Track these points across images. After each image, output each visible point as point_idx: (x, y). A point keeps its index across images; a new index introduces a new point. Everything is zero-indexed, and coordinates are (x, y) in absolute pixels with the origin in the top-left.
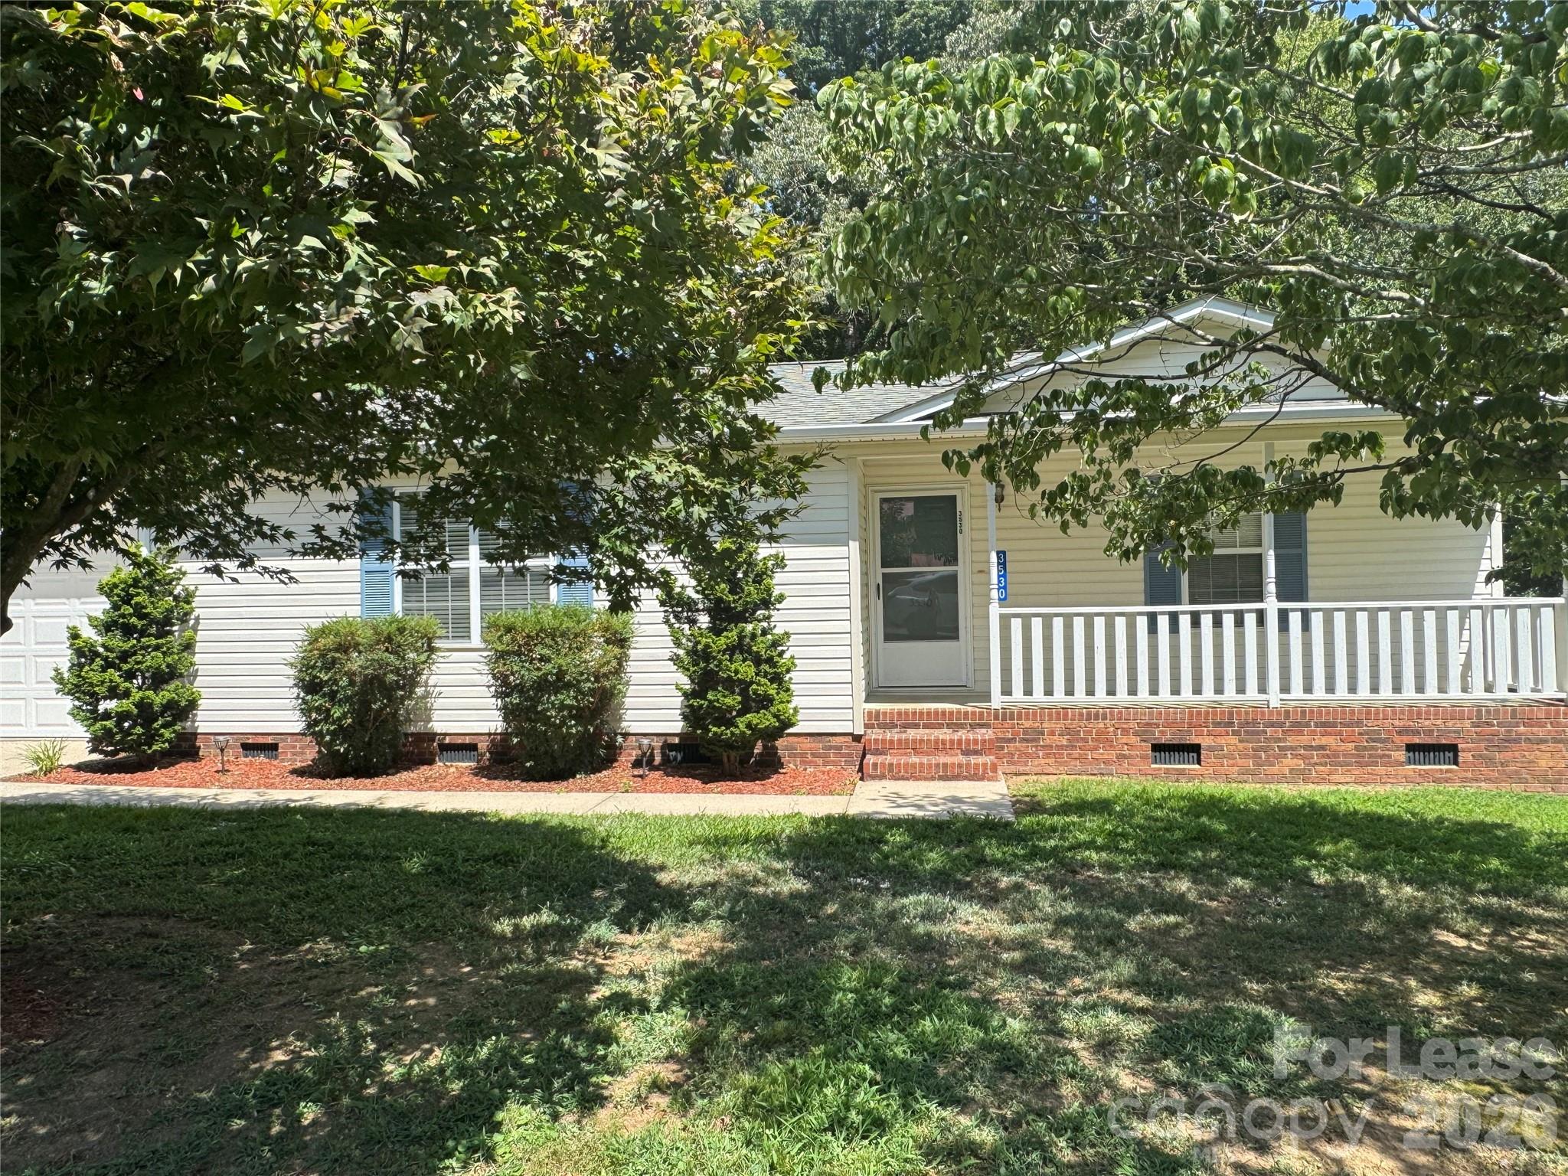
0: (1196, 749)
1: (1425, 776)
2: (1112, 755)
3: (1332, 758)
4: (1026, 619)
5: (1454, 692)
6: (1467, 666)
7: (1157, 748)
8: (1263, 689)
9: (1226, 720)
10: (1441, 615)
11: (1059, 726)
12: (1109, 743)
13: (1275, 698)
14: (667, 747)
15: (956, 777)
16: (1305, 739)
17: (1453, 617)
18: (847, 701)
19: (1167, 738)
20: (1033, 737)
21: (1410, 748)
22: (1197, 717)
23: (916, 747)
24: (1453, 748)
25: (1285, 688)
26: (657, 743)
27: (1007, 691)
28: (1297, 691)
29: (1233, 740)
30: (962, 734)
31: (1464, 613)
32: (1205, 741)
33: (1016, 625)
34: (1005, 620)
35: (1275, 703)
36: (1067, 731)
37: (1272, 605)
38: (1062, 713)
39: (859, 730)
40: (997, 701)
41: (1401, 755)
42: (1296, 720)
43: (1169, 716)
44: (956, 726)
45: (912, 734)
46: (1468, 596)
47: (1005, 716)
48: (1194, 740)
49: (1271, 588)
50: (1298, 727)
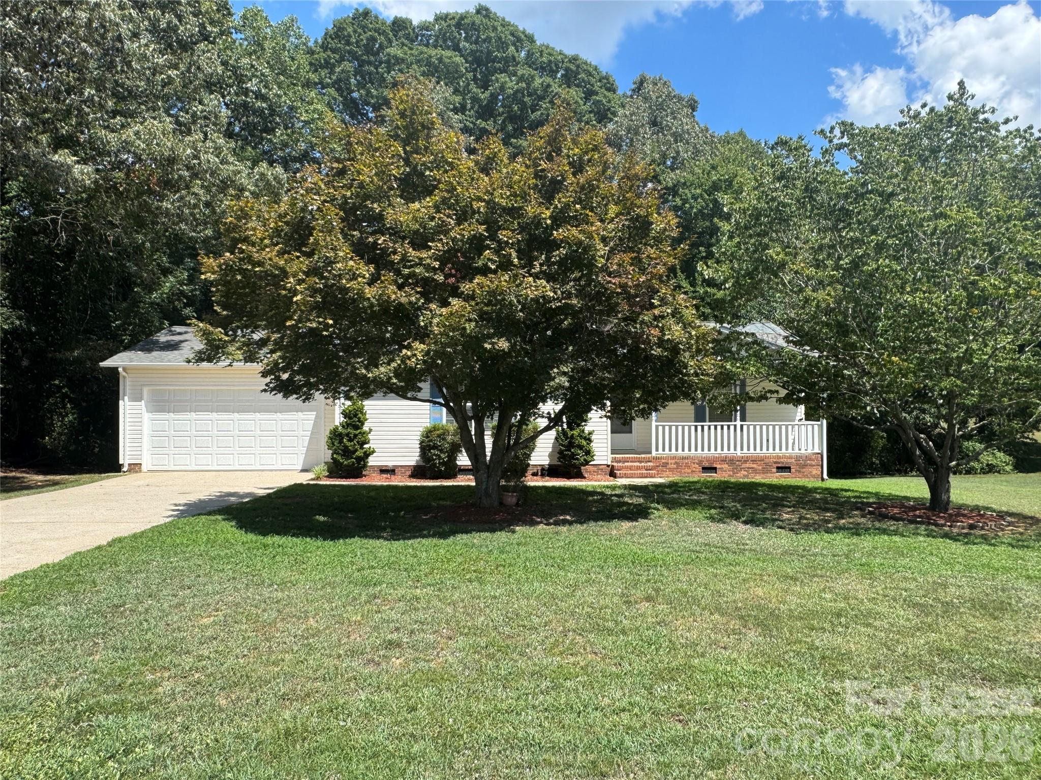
0: (715, 468)
1: (781, 476)
2: (689, 471)
3: (755, 471)
4: (664, 427)
5: (790, 450)
6: (794, 443)
7: (704, 468)
8: (735, 450)
9: (724, 460)
10: (787, 426)
11: (673, 461)
12: (689, 467)
13: (739, 452)
14: (543, 470)
15: (632, 477)
16: (747, 465)
17: (790, 427)
18: (605, 454)
19: (707, 465)
20: (665, 465)
21: (778, 468)
22: (715, 459)
23: (631, 468)
24: (789, 468)
25: (742, 449)
26: (539, 468)
27: (657, 450)
28: (745, 450)
29: (726, 466)
30: (643, 464)
31: (793, 426)
32: (718, 466)
33: (660, 428)
34: (657, 427)
35: (739, 454)
36: (676, 463)
37: (738, 423)
38: (674, 458)
39: (609, 463)
40: (654, 453)
41: (775, 470)
42: (745, 460)
43: (708, 459)
44: (641, 462)
45: (626, 464)
46: (794, 421)
47: (656, 458)
48: (715, 466)
49: (738, 418)
50: (746, 462)
